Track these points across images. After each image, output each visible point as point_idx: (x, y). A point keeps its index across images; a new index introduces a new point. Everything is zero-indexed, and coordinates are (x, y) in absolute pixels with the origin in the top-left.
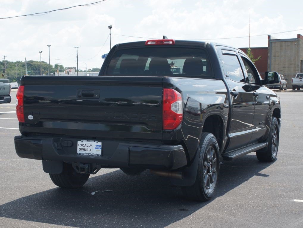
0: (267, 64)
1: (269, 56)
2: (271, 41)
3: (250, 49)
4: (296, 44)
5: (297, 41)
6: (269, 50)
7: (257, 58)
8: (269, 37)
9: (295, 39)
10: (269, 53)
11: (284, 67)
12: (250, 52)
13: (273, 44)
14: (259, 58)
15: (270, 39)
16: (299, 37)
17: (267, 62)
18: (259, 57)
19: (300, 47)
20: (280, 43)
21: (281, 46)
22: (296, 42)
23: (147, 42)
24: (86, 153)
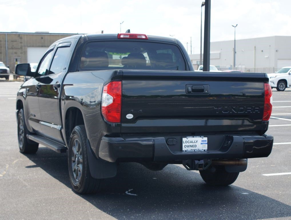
23: (119, 35)
24: (191, 150)
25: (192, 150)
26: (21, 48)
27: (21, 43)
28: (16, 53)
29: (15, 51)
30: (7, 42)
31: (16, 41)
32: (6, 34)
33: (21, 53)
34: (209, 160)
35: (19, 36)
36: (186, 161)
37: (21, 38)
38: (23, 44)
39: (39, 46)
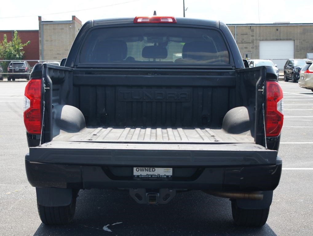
0: (39, 50)
1: (40, 41)
2: (42, 23)
3: (16, 32)
4: (70, 27)
5: (72, 23)
6: (40, 33)
7: (26, 43)
8: (40, 18)
9: (70, 21)
10: (40, 37)
11: (58, 54)
12: (17, 35)
13: (45, 27)
14: (27, 43)
15: (41, 21)
16: (75, 20)
17: (39, 48)
18: (28, 41)
19: (75, 31)
20: (52, 25)
21: (54, 29)
22: (71, 25)
23: (136, 19)
24: (147, 175)
25: (149, 175)
26: (253, 42)
27: (253, 36)
28: (246, 48)
29: (245, 45)
30: (237, 35)
31: (247, 34)
32: (236, 26)
33: (252, 48)
34: (171, 191)
35: (251, 27)
36: (135, 190)
37: (253, 31)
38: (254, 38)
39: (273, 40)
